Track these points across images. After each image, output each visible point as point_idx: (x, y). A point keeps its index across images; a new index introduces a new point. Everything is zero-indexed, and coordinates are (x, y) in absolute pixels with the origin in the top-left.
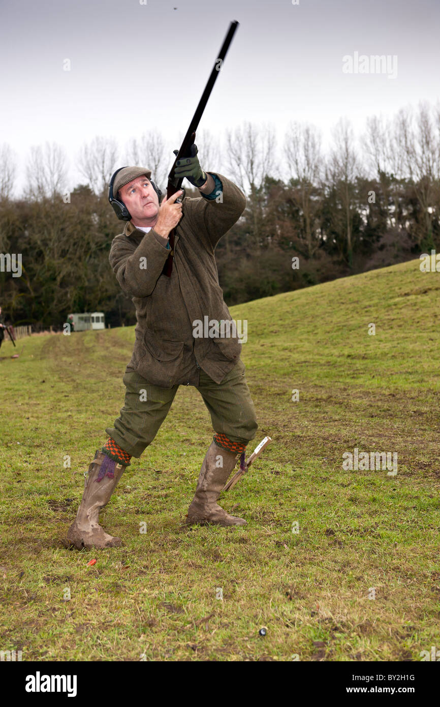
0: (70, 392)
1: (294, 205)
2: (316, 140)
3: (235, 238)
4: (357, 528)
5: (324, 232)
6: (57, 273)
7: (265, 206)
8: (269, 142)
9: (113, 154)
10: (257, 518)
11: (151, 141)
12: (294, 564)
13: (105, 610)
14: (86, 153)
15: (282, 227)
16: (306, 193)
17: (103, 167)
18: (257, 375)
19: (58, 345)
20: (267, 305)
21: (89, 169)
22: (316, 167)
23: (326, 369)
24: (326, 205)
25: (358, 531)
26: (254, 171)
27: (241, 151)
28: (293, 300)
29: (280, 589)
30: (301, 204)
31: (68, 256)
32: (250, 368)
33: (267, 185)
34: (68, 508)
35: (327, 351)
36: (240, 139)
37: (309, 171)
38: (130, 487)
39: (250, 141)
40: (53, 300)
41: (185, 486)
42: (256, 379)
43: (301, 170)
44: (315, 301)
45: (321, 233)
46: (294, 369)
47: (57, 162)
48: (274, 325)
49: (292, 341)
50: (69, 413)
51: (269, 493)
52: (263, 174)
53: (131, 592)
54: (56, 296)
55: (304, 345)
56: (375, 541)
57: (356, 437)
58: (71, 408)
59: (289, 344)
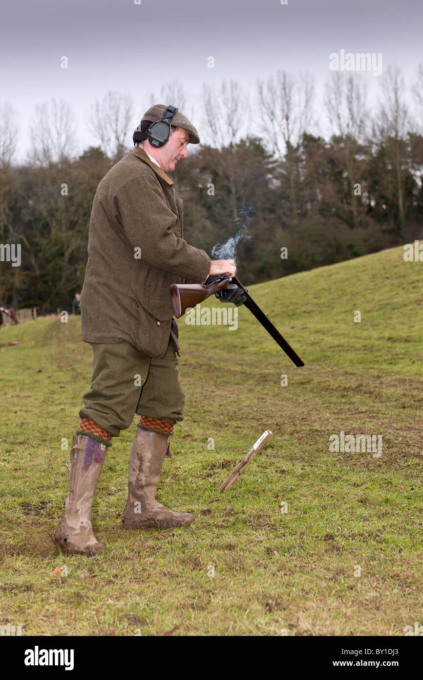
0: (67, 383)
1: (337, 167)
2: (361, 91)
3: (269, 205)
4: (361, 532)
5: (372, 197)
6: (65, 248)
7: (304, 168)
8: (306, 94)
9: (128, 111)
10: (250, 522)
11: (171, 95)
12: (282, 573)
13: (61, 622)
14: (97, 110)
15: (322, 191)
16: (351, 152)
17: (117, 125)
18: (281, 362)
19: (63, 330)
20: (301, 281)
21: (100, 127)
22: (362, 121)
23: (360, 354)
24: (373, 165)
25: (362, 535)
26: (290, 127)
27: (274, 105)
28: (330, 276)
29: (260, 600)
30: (345, 165)
31: (77, 228)
32: (274, 353)
33: (305, 143)
34: (42, 511)
35: (365, 334)
36: (273, 91)
37: (353, 126)
38: (115, 488)
39: (285, 93)
40: (60, 278)
41: (177, 487)
42: (280, 366)
43: (344, 125)
44: (356, 276)
45: (369, 198)
46: (325, 354)
47: (64, 121)
48: (307, 304)
49: (327, 322)
50: (62, 407)
51: (270, 494)
52: (300, 130)
53: (93, 603)
54: (65, 274)
55: (339, 326)
56: (380, 546)
57: (382, 431)
58: (65, 401)
59: (323, 325)
